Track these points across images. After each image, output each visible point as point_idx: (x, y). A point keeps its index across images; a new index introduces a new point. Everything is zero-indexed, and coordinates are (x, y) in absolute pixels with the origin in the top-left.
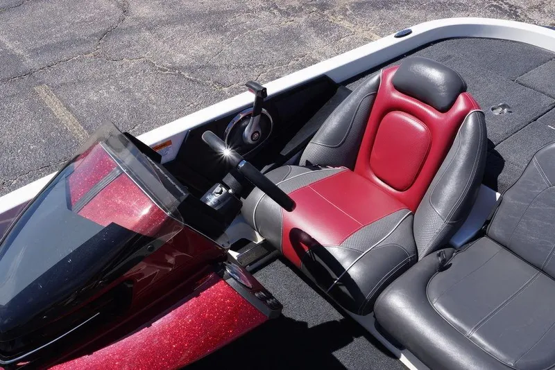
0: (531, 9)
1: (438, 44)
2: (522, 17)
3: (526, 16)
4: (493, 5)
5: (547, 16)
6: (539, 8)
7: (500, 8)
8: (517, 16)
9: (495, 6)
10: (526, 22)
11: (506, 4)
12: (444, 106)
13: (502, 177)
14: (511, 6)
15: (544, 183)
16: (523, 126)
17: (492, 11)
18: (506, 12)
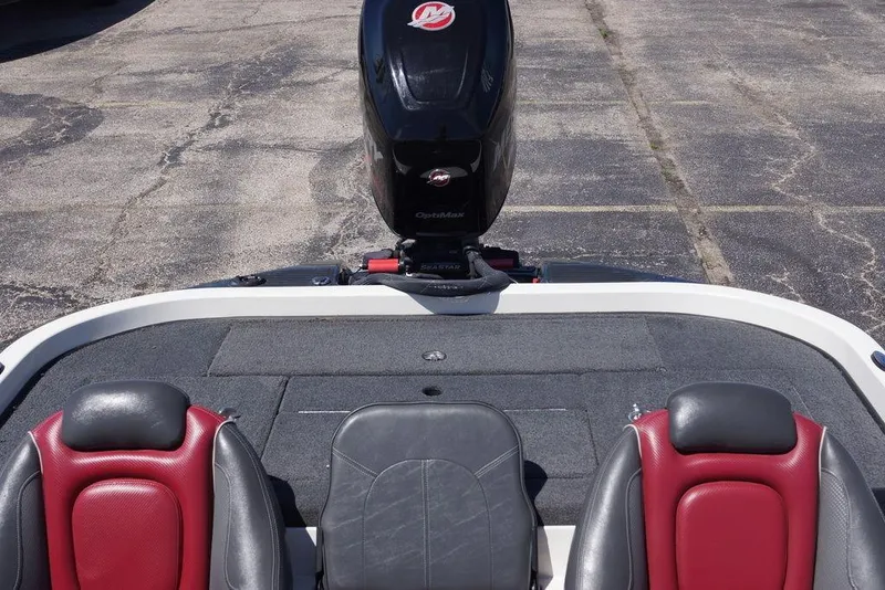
0: (86, 283)
1: (51, 371)
2: (82, 300)
3: (86, 297)
4: (22, 300)
5: (119, 286)
6: (98, 277)
7: (38, 300)
8: (73, 302)
9: (26, 299)
10: (94, 305)
11: (43, 289)
12: (173, 439)
13: (301, 502)
14: (53, 290)
15: (365, 478)
16: (268, 427)
17: (28, 308)
18: (51, 302)
